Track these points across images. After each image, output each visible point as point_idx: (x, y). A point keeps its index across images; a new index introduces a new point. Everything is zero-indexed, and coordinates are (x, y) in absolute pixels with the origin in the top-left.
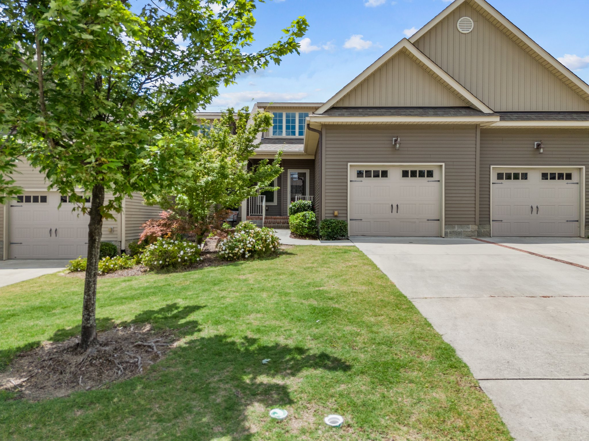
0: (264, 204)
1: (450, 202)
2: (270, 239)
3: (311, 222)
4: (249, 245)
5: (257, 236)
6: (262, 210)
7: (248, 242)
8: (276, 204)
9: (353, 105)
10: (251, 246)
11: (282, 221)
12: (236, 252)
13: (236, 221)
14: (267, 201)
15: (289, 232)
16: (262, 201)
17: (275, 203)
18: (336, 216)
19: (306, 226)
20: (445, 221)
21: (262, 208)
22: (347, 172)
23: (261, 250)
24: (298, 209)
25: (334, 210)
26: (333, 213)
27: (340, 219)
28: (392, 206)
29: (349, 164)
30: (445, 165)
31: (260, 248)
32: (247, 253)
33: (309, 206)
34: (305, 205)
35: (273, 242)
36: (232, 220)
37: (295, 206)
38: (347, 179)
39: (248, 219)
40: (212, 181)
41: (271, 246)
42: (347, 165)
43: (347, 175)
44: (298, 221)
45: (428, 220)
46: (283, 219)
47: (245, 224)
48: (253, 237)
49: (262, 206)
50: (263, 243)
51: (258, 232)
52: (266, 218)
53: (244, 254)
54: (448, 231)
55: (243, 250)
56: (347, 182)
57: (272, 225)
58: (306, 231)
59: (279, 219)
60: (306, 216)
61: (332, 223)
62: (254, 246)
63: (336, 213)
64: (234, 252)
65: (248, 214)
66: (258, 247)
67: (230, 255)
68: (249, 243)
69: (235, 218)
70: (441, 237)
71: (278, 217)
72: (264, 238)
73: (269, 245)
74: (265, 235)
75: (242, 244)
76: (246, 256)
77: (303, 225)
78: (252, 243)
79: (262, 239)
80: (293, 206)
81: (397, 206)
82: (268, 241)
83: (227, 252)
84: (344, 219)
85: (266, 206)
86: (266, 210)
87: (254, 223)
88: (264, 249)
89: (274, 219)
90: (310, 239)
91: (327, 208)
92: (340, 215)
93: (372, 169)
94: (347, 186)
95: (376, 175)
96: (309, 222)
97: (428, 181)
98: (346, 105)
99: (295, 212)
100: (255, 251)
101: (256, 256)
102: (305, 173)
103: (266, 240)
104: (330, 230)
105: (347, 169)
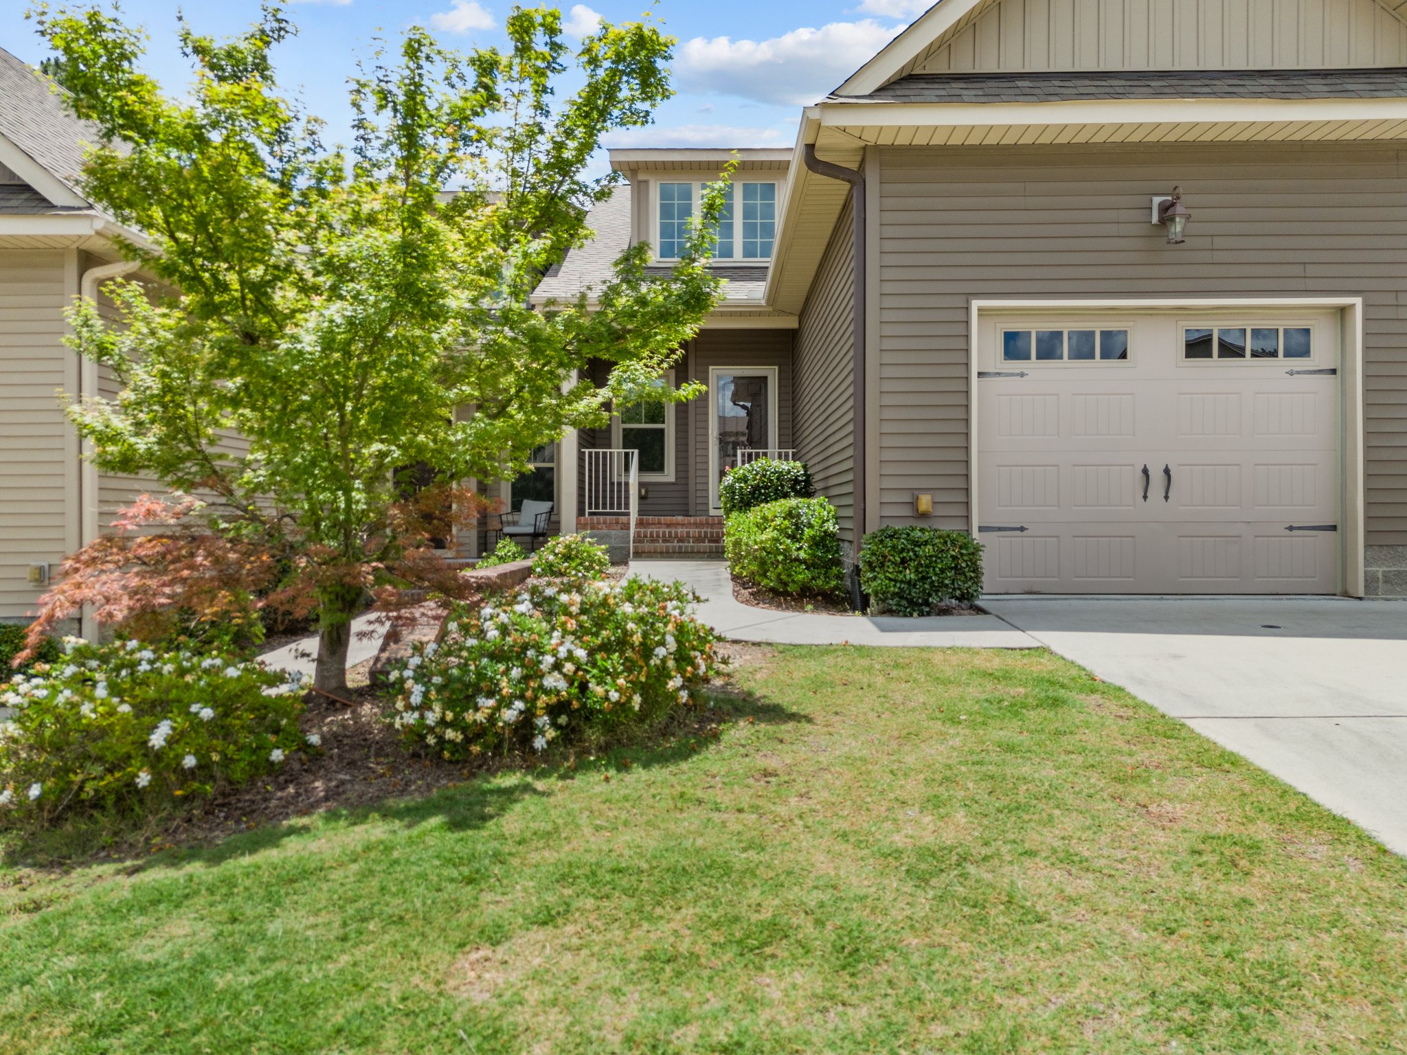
0: (634, 477)
1: (1385, 455)
2: (670, 640)
3: (824, 541)
4: (553, 681)
5: (599, 624)
6: (627, 498)
7: (549, 660)
8: (672, 479)
9: (989, 67)
10: (562, 685)
11: (694, 531)
12: (480, 717)
13: (543, 535)
14: (642, 468)
15: (722, 570)
16: (627, 469)
17: (669, 475)
18: (924, 516)
19: (802, 555)
20: (1368, 532)
21: (627, 491)
22: (967, 337)
23: (622, 707)
24: (756, 488)
25: (915, 494)
26: (914, 504)
27: (945, 527)
28: (1145, 471)
29: (976, 304)
30: (1366, 306)
31: (614, 696)
32: (543, 720)
33: (796, 481)
34: (780, 475)
35: (682, 658)
36: (531, 530)
37: (745, 479)
38: (967, 365)
39: (580, 527)
40: (351, 322)
41: (674, 683)
42: (967, 309)
43: (967, 351)
44: (770, 534)
45: (1291, 528)
46: (696, 525)
47: (568, 547)
48: (580, 633)
49: (627, 484)
50: (629, 667)
51: (604, 603)
52: (640, 524)
53: (525, 727)
54: (1379, 570)
55: (519, 705)
56: (967, 379)
57: (660, 545)
58: (802, 575)
59: (682, 526)
60: (799, 516)
61: (916, 543)
62: (584, 687)
63: (925, 502)
64: (470, 716)
65: (581, 512)
66: (607, 692)
67: (450, 734)
68: (557, 666)
69: (542, 525)
70: (1346, 595)
71: (680, 518)
72: (637, 639)
73: (662, 673)
74: (641, 620)
75: (516, 673)
76: (539, 743)
77: (787, 550)
78: (569, 667)
79: (623, 642)
80: (739, 480)
81: (1167, 471)
82: (661, 651)
83: (431, 718)
84: (959, 526)
85: (641, 485)
86: (641, 498)
87: (599, 543)
88: (637, 700)
89: (668, 526)
90: (817, 608)
91: (887, 483)
92: (941, 511)
93: (1066, 327)
94: (967, 393)
95: (1083, 351)
96: (813, 538)
97: (1291, 373)
98: (963, 66)
99: (745, 500)
100: (588, 715)
101: (594, 735)
102: (764, 379)
103: (646, 651)
104: (910, 575)
105: (967, 323)
